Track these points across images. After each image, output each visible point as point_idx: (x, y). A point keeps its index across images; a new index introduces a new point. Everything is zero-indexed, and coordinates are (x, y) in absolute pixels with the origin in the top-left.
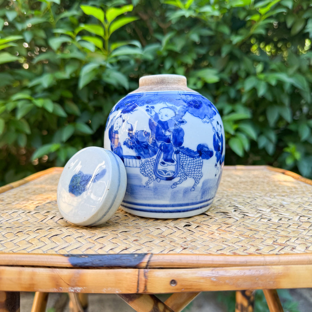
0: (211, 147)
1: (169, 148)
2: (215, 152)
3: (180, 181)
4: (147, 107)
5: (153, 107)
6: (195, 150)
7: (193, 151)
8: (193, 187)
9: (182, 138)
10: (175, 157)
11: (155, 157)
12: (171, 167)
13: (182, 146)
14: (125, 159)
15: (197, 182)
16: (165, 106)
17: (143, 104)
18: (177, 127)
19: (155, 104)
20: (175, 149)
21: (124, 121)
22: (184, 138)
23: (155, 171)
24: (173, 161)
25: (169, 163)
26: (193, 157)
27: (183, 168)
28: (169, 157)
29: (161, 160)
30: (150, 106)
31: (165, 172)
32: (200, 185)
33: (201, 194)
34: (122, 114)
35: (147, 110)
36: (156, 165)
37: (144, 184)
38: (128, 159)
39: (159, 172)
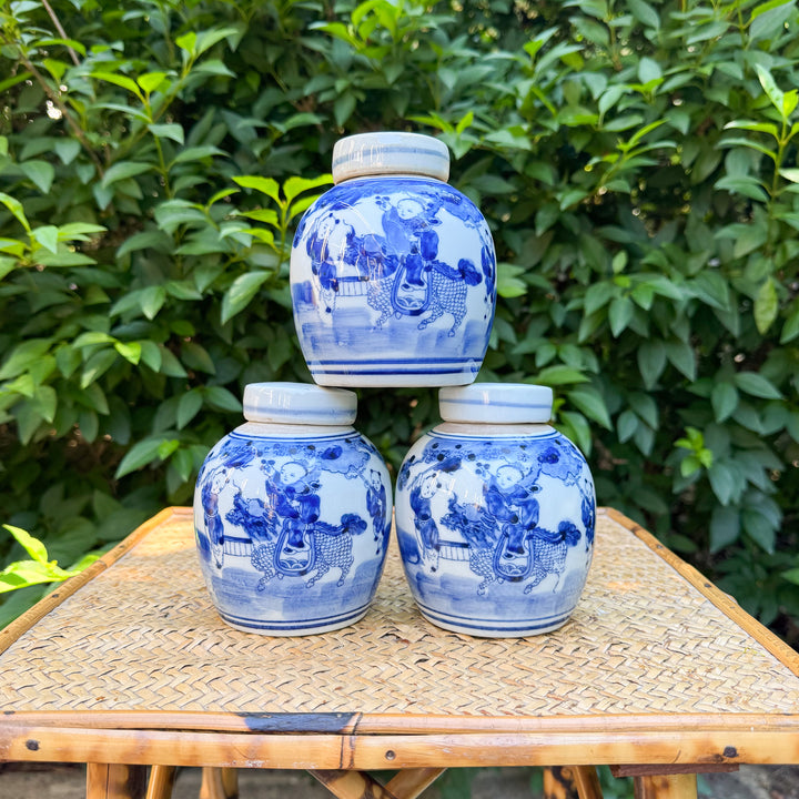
0: (479, 267)
1: (416, 262)
2: (484, 277)
3: (433, 318)
4: (378, 198)
5: (387, 199)
6: (456, 268)
7: (452, 269)
8: (452, 330)
9: (436, 246)
10: (424, 276)
11: (393, 276)
12: (418, 294)
13: (436, 259)
14: (341, 285)
15: (457, 322)
16: (405, 196)
17: (369, 194)
18: (427, 229)
19: (390, 193)
20: (425, 264)
21: (337, 222)
22: (439, 246)
23: (393, 299)
24: (421, 283)
25: (417, 287)
26: (453, 279)
27: (437, 295)
28: (416, 276)
29: (403, 281)
30: (381, 196)
31: (410, 301)
32: (462, 328)
33: (462, 345)
34: (333, 212)
35: (378, 203)
36: (395, 289)
37: (374, 324)
38: (346, 284)
39: (400, 301)
